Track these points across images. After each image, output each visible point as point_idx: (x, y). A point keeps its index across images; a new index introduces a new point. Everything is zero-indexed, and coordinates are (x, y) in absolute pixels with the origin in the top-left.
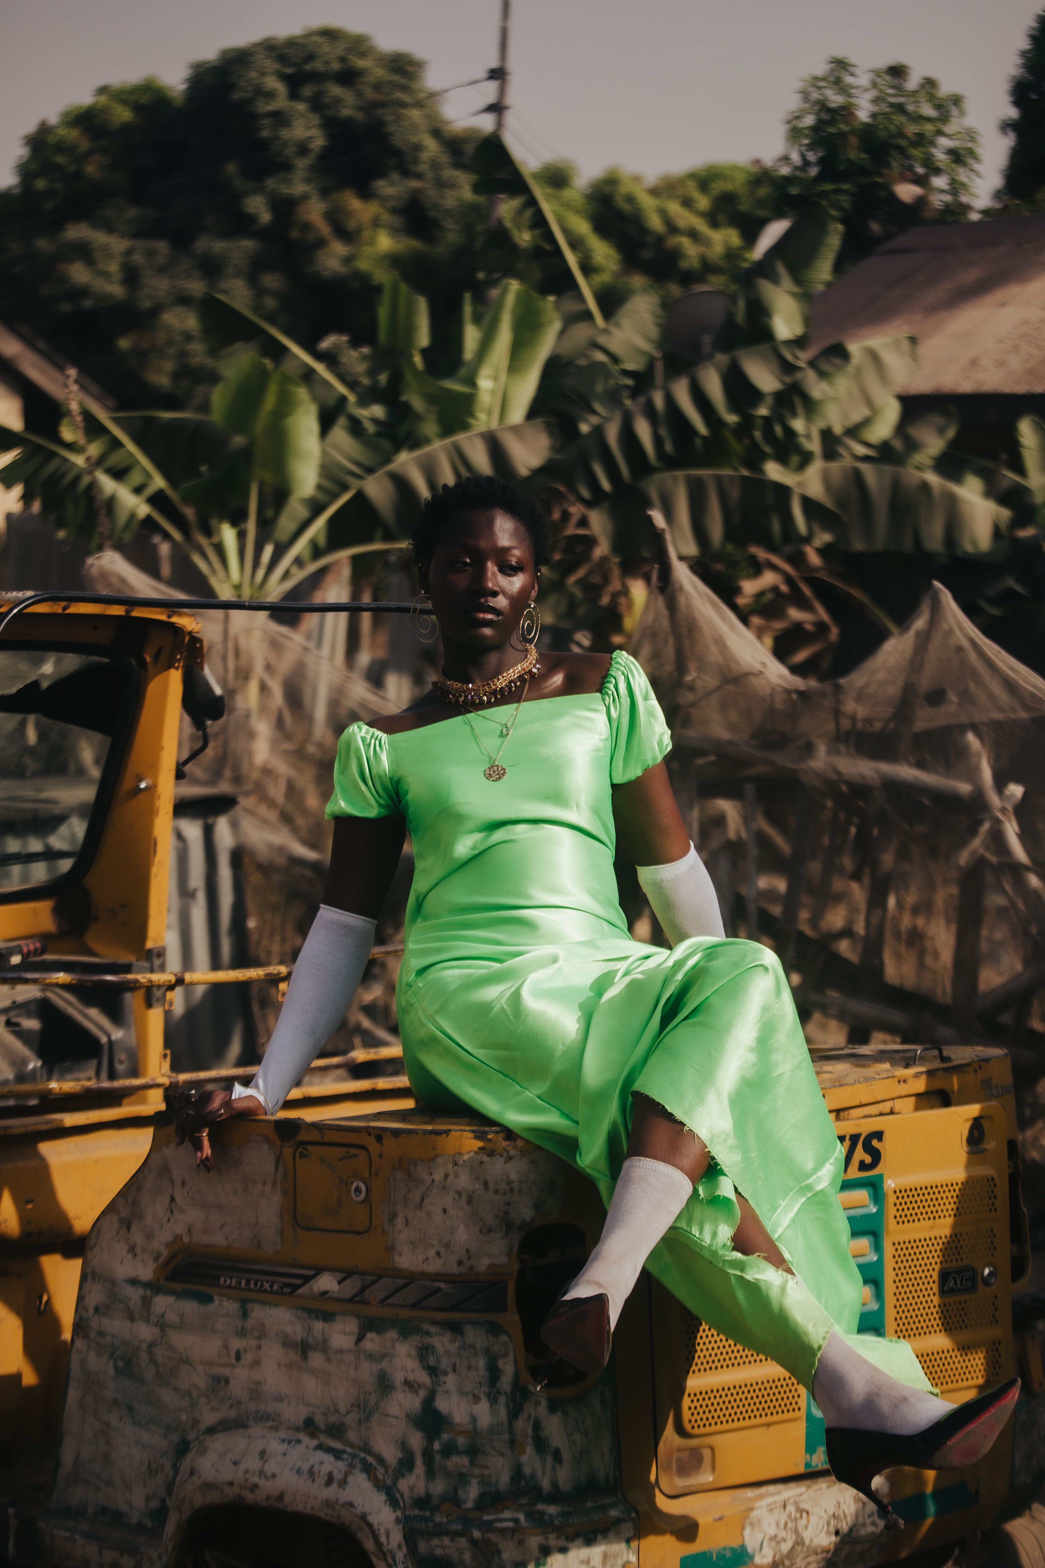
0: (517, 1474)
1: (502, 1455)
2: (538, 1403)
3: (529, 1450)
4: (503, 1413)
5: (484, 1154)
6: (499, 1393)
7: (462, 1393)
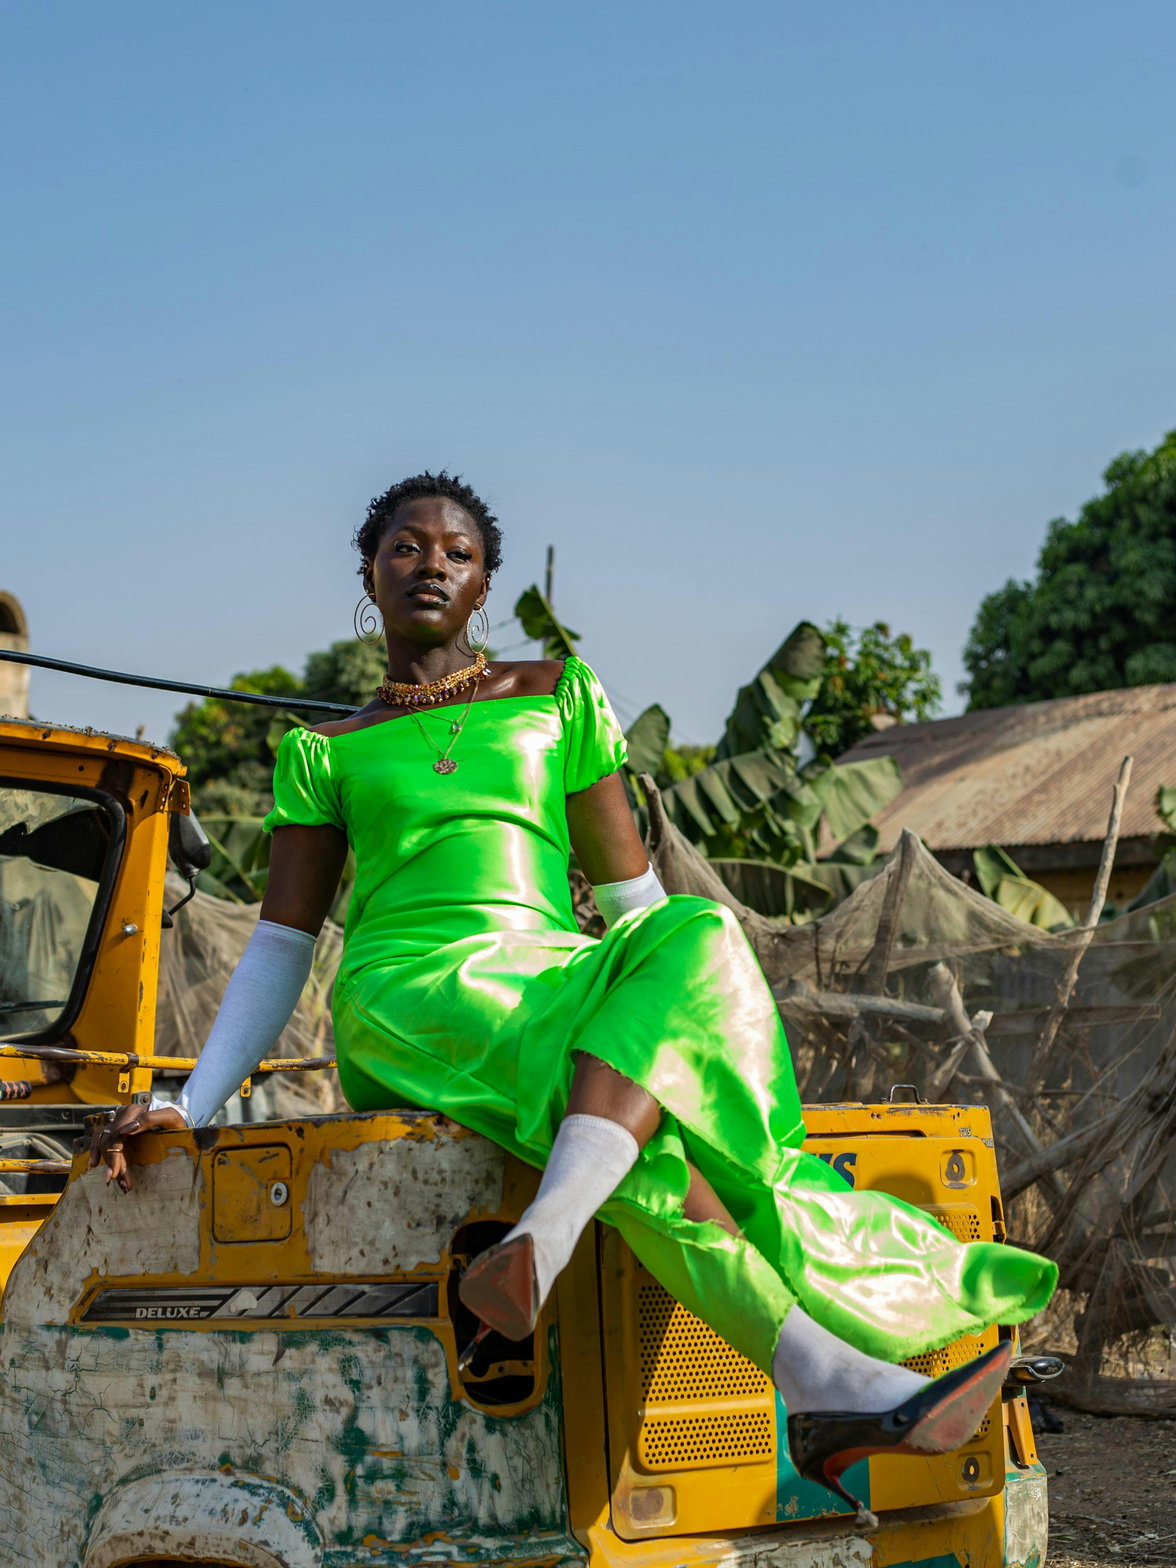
0: (450, 1503)
1: (433, 1479)
3: (464, 1473)
4: (434, 1432)
5: (413, 1140)
6: (429, 1408)
7: (388, 1409)
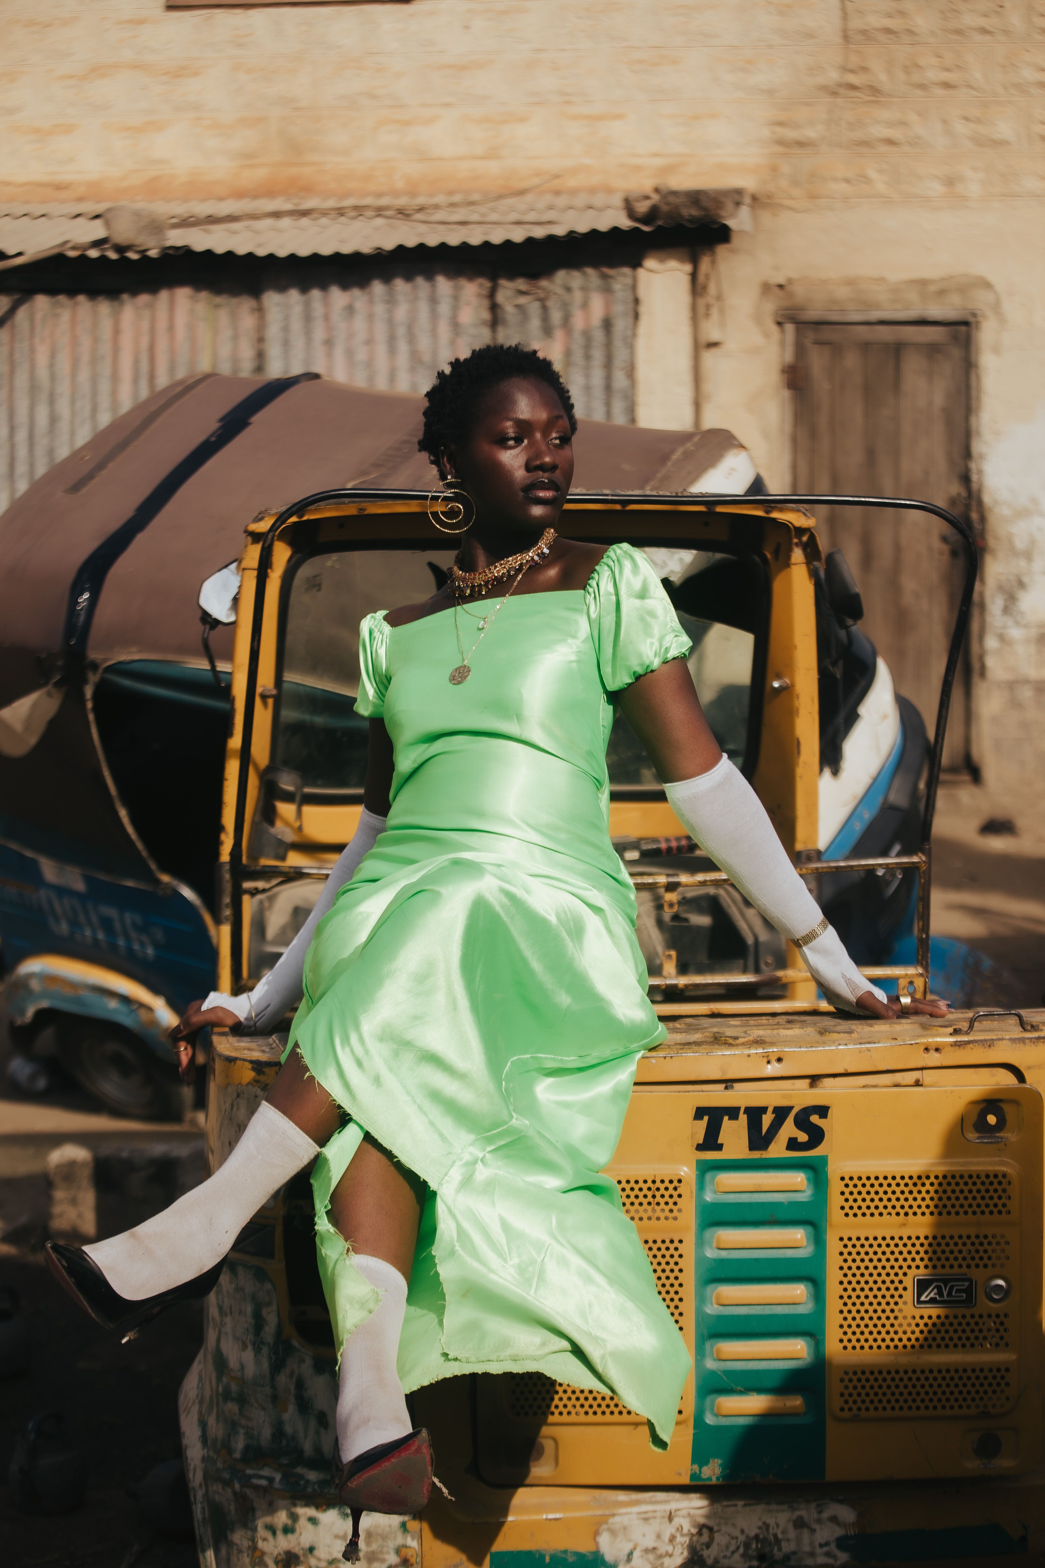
0: (279, 1432)
1: (264, 1409)
2: (302, 1361)
3: (292, 1408)
4: (266, 1365)
5: (259, 1087)
6: (263, 1343)
7: (236, 1338)
